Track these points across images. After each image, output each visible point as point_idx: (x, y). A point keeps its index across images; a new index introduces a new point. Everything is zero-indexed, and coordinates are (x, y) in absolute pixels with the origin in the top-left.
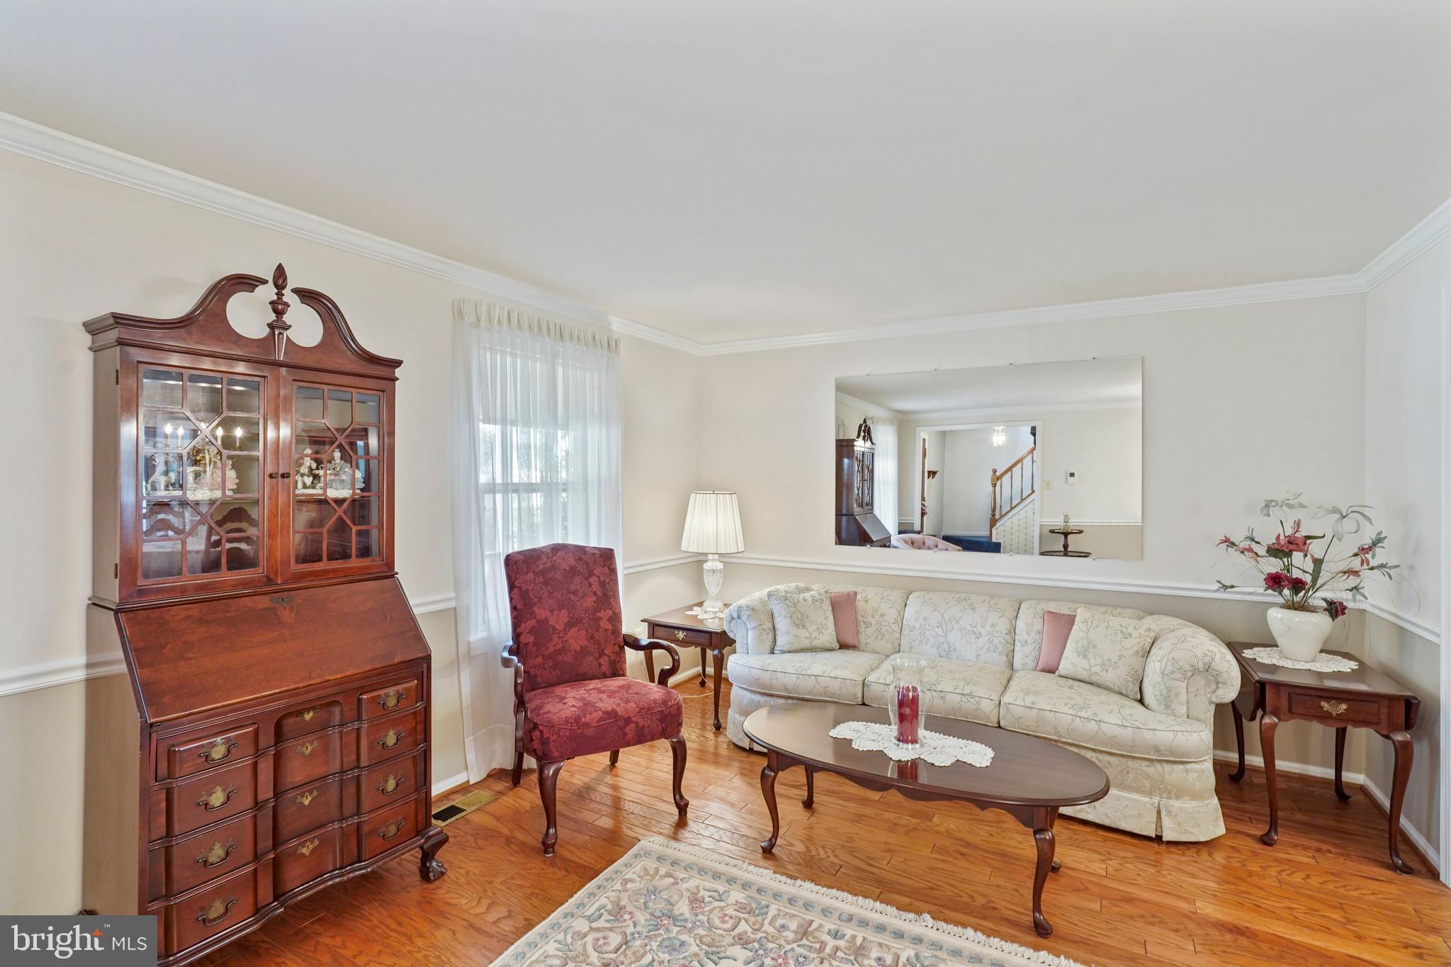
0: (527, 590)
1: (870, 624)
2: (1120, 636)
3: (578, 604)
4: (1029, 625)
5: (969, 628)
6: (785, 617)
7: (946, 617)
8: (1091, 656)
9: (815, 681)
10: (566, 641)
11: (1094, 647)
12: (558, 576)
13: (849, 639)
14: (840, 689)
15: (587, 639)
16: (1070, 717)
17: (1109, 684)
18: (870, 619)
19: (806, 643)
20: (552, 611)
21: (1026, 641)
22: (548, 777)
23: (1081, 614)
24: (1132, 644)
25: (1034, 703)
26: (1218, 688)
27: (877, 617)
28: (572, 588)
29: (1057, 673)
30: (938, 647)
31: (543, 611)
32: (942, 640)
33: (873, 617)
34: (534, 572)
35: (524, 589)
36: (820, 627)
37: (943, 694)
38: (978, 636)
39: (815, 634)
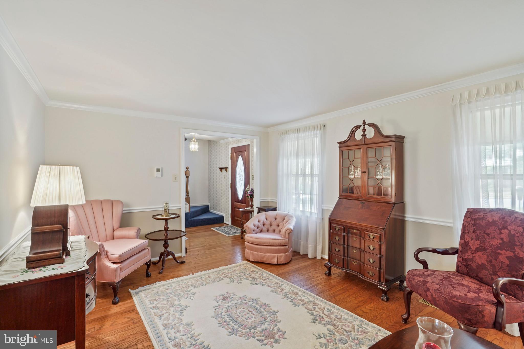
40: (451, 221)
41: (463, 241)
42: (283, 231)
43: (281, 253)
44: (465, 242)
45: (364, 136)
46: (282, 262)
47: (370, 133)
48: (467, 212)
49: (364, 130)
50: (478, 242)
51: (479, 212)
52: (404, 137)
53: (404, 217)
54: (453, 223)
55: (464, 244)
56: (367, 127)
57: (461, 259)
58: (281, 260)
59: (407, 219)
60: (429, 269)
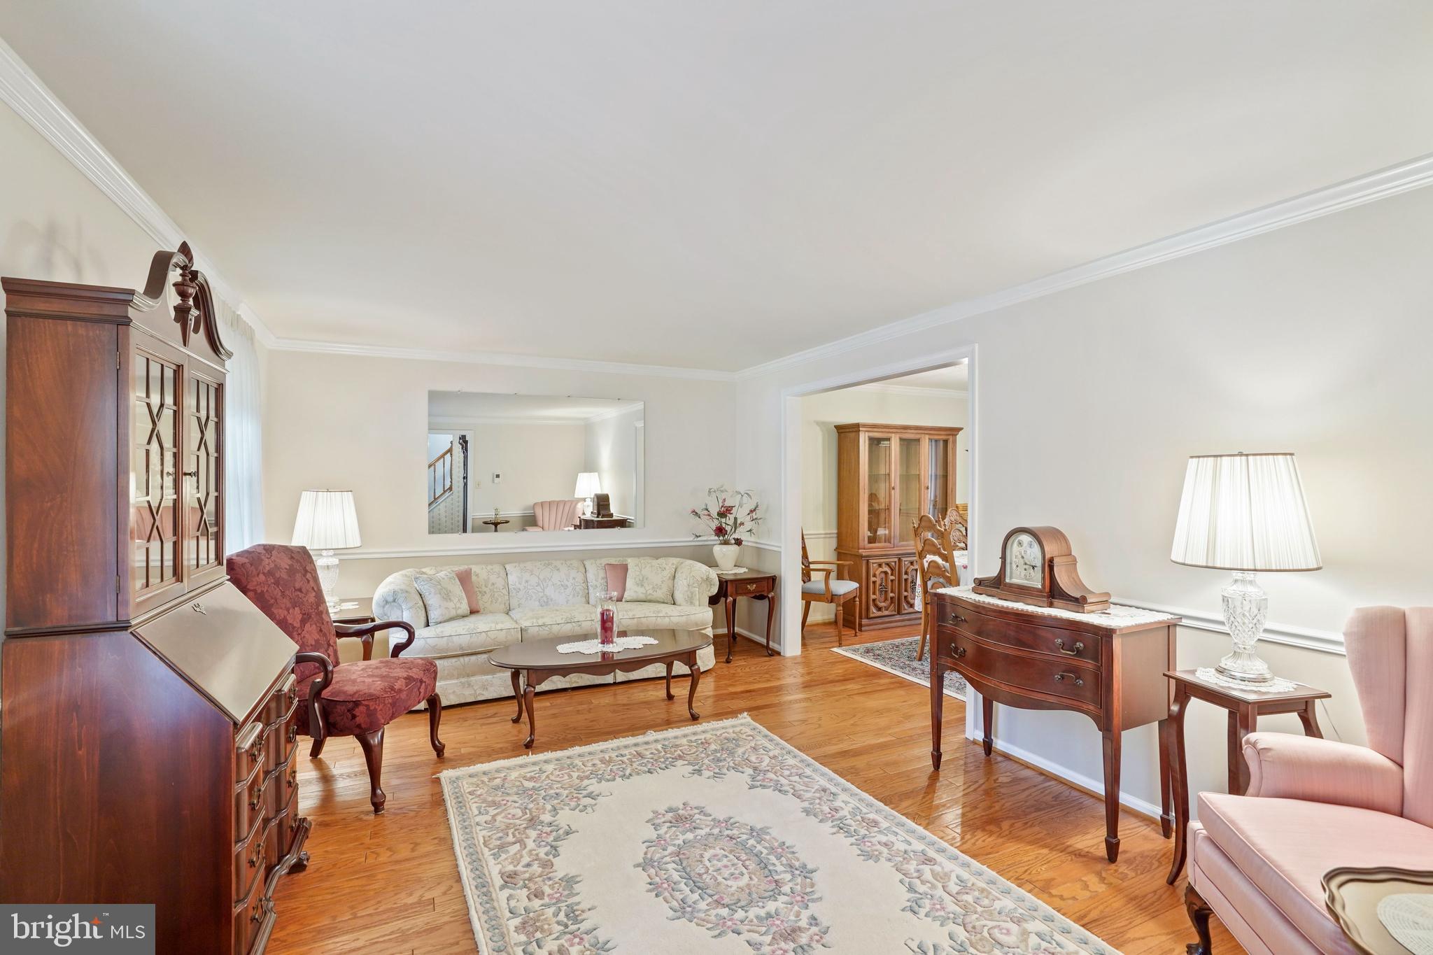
0: (262, 591)
1: (485, 592)
2: (660, 570)
3: (305, 599)
4: (595, 574)
5: (559, 583)
6: (435, 594)
7: (541, 577)
8: (646, 585)
9: (485, 635)
10: (304, 637)
11: (647, 579)
12: (285, 576)
13: (475, 608)
14: (506, 637)
15: (318, 633)
16: (655, 618)
17: (658, 599)
18: (484, 589)
19: (453, 613)
20: (288, 610)
21: (596, 586)
22: (375, 746)
23: (631, 562)
24: (668, 573)
25: (634, 615)
26: (711, 588)
27: (489, 586)
28: (297, 586)
29: (624, 600)
30: (540, 600)
31: (280, 610)
32: (541, 594)
33: (486, 587)
34: (264, 573)
35: (259, 591)
37: (580, 623)
38: (566, 587)
39: (458, 605)
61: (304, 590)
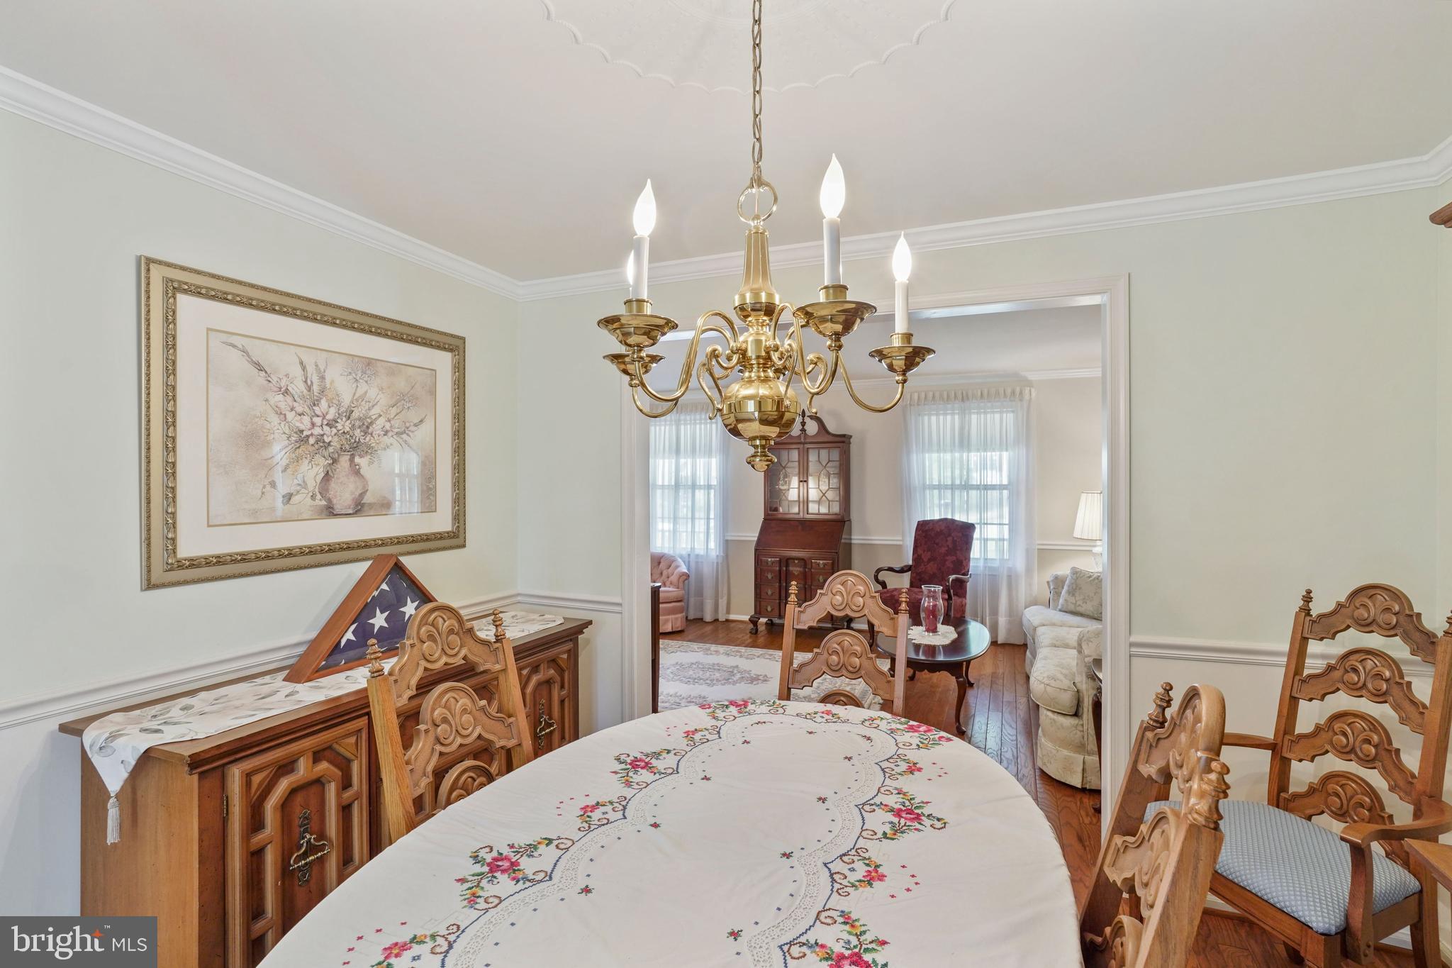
20: (924, 551)
28: (937, 541)
36: (1087, 598)
40: (901, 538)
41: (916, 555)
42: (674, 578)
43: (676, 614)
44: (918, 555)
45: (803, 430)
46: (678, 628)
47: (812, 428)
48: (918, 525)
49: (803, 424)
50: (929, 553)
51: (928, 524)
52: (851, 436)
53: (851, 539)
54: (902, 540)
55: (917, 557)
56: (807, 420)
57: (915, 575)
58: (677, 625)
59: (853, 542)
60: (888, 588)
61: (940, 545)
